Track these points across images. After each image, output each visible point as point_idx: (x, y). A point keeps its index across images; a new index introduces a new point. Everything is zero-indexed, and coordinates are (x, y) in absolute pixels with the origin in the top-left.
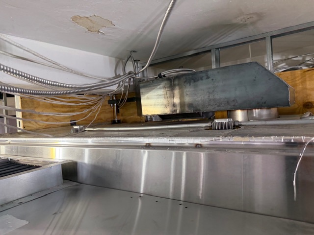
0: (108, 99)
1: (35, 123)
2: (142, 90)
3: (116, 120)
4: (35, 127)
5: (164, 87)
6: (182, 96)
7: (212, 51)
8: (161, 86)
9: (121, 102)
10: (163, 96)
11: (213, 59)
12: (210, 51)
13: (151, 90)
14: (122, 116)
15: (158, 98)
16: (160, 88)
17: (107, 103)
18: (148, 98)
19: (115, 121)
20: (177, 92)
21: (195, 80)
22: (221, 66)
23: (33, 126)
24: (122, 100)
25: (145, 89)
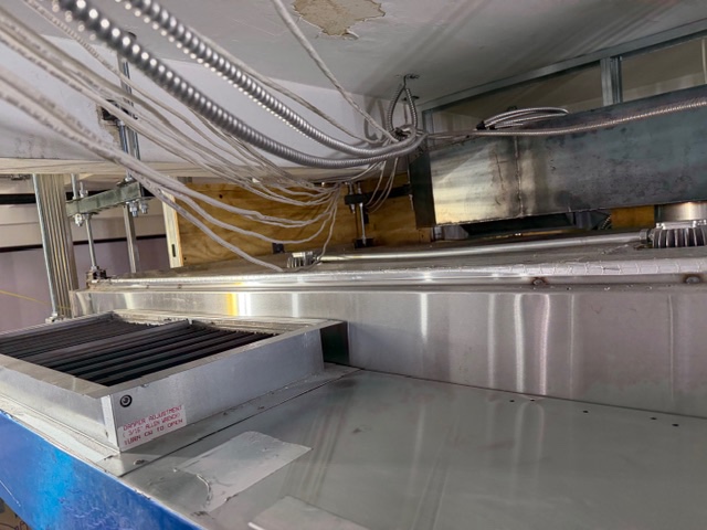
0: (344, 194)
1: (204, 249)
2: (434, 166)
3: (364, 238)
4: (204, 256)
5: (493, 155)
6: (539, 174)
7: (603, 63)
8: (486, 151)
9: (375, 199)
10: (491, 176)
11: (607, 82)
12: (596, 63)
13: (458, 164)
14: (375, 229)
15: (476, 182)
16: (482, 158)
17: (343, 202)
18: (451, 185)
19: (361, 241)
20: (526, 164)
22: (624, 100)
23: (202, 255)
24: (379, 193)
25: (443, 162)
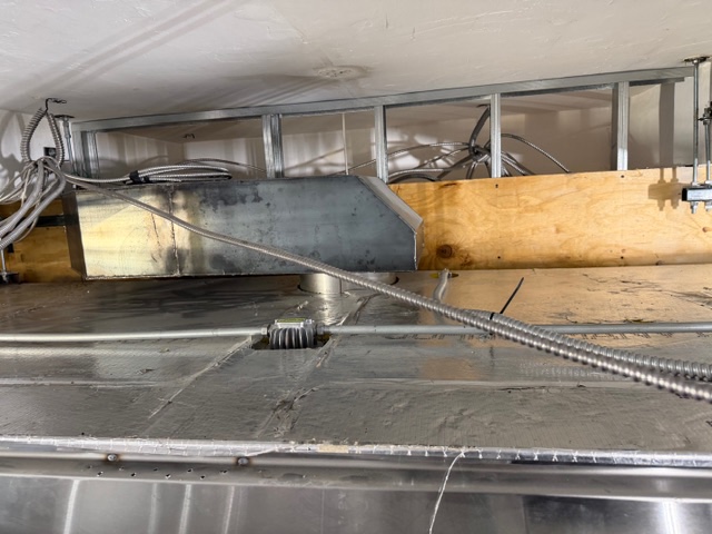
2: (83, 212)
3: (5, 273)
7: (264, 118)
10: (145, 231)
11: (267, 139)
13: (110, 213)
14: (23, 259)
15: (131, 235)
18: (102, 234)
19: (2, 277)
21: (228, 201)
25: (93, 209)
